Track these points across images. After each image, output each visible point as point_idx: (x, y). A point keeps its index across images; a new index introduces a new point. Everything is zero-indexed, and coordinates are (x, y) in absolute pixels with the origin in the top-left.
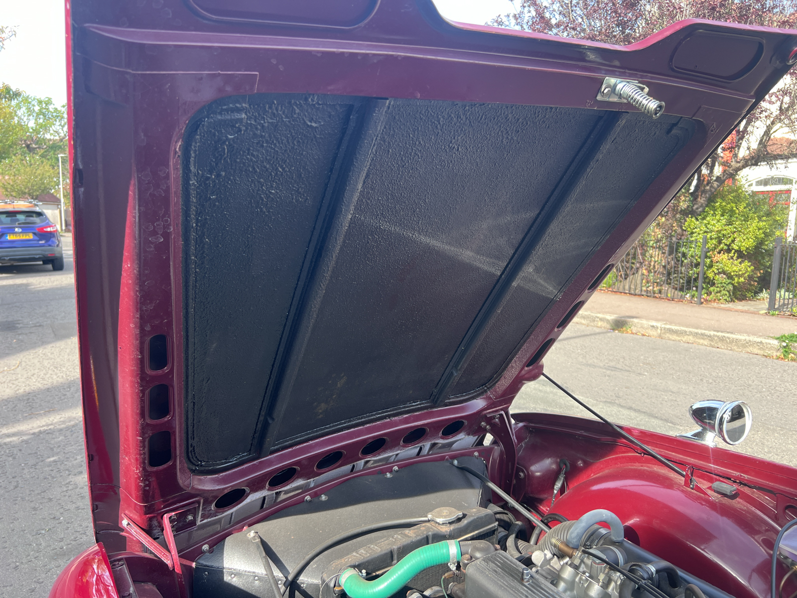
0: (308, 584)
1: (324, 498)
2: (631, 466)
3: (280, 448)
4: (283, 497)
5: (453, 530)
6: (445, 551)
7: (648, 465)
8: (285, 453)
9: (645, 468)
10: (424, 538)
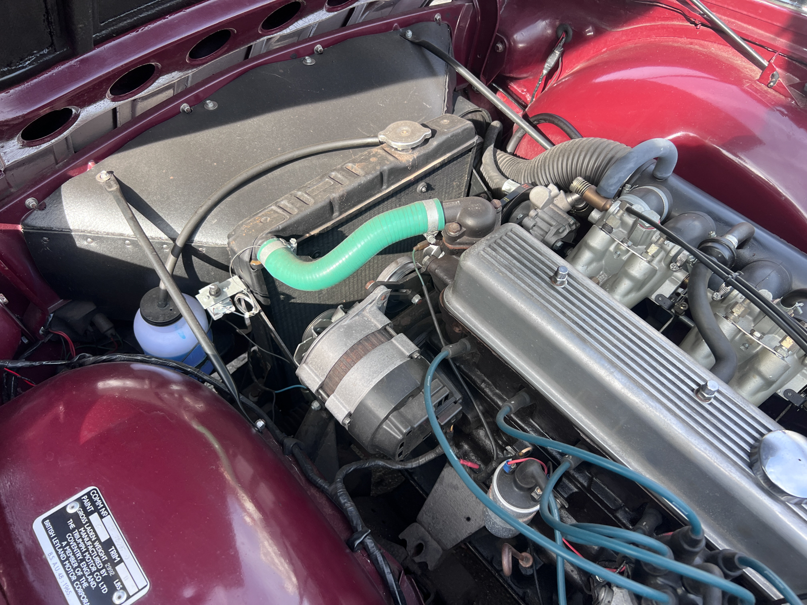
0: (208, 248)
1: (211, 105)
2: (673, 42)
3: (113, 32)
4: (142, 107)
5: (417, 157)
6: (420, 216)
7: (702, 42)
8: (125, 40)
9: (697, 47)
10: (377, 177)
